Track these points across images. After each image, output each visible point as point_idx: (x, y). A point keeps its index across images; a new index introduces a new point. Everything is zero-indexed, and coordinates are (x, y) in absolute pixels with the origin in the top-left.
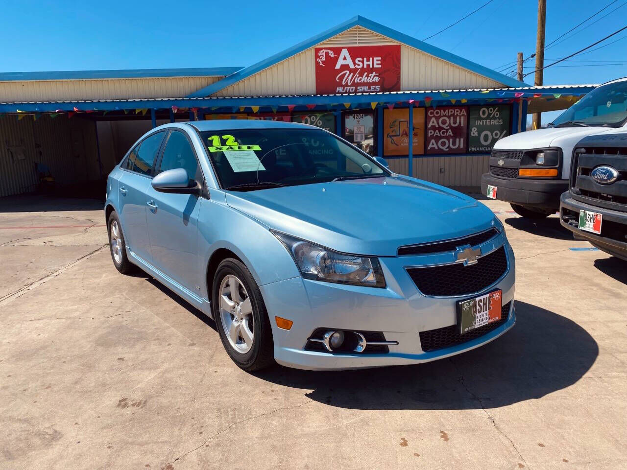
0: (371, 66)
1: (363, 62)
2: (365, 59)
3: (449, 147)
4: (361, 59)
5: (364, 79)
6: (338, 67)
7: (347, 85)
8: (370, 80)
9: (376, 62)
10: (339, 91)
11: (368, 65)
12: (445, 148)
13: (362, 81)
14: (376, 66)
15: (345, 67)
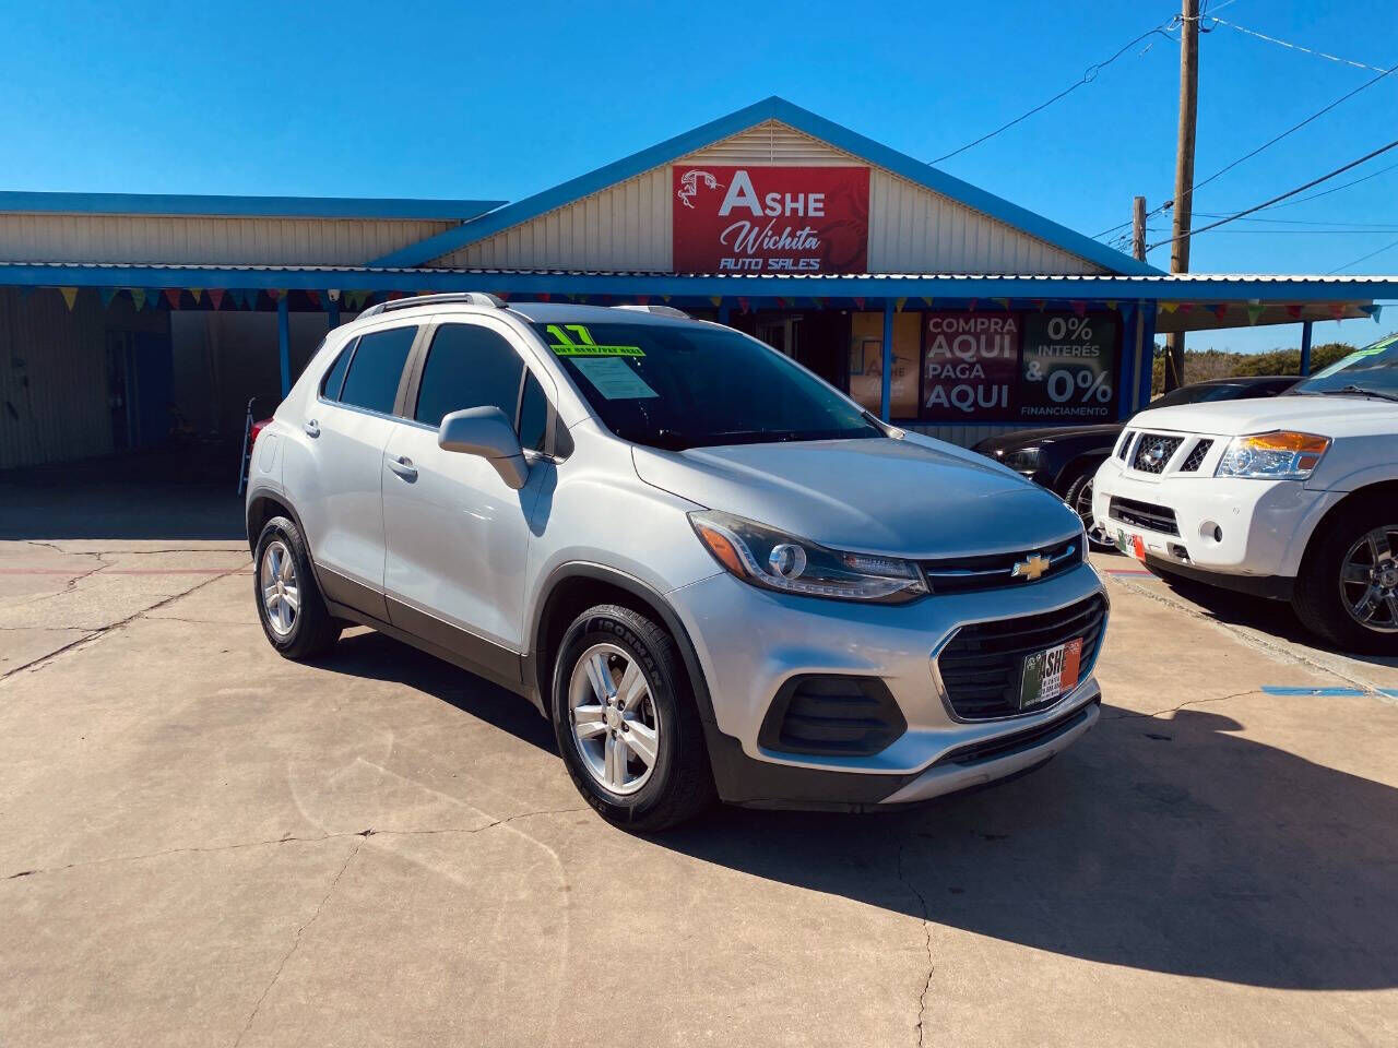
0: (801, 213)
1: (782, 202)
2: (788, 196)
3: (976, 403)
4: (778, 197)
5: (785, 242)
6: (725, 211)
8: (797, 245)
9: (813, 204)
10: (725, 266)
11: (795, 211)
12: (965, 407)
13: (780, 245)
14: (811, 213)
15: (741, 213)
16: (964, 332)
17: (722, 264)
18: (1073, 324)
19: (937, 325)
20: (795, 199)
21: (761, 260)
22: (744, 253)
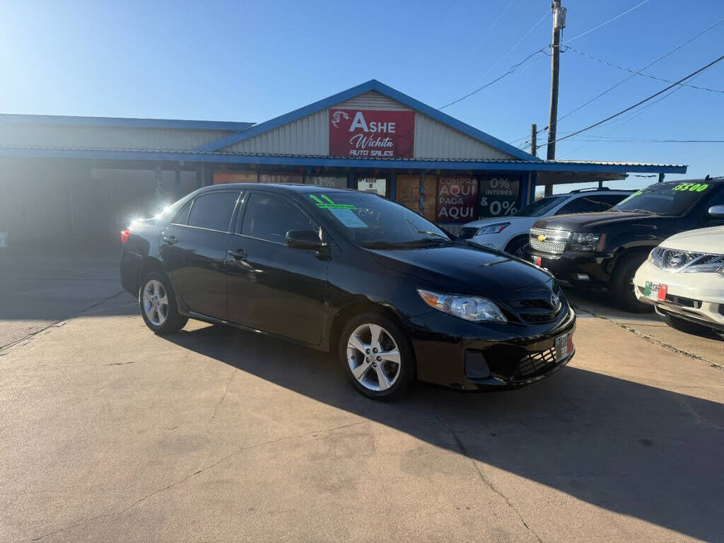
0: (385, 131)
1: (377, 126)
3: (459, 215)
4: (375, 124)
5: (378, 143)
6: (352, 129)
7: (360, 148)
8: (383, 145)
9: (390, 127)
11: (382, 130)
12: (455, 216)
13: (376, 145)
14: (390, 131)
15: (359, 130)
16: (455, 184)
17: (351, 153)
18: (501, 181)
19: (443, 181)
20: (382, 125)
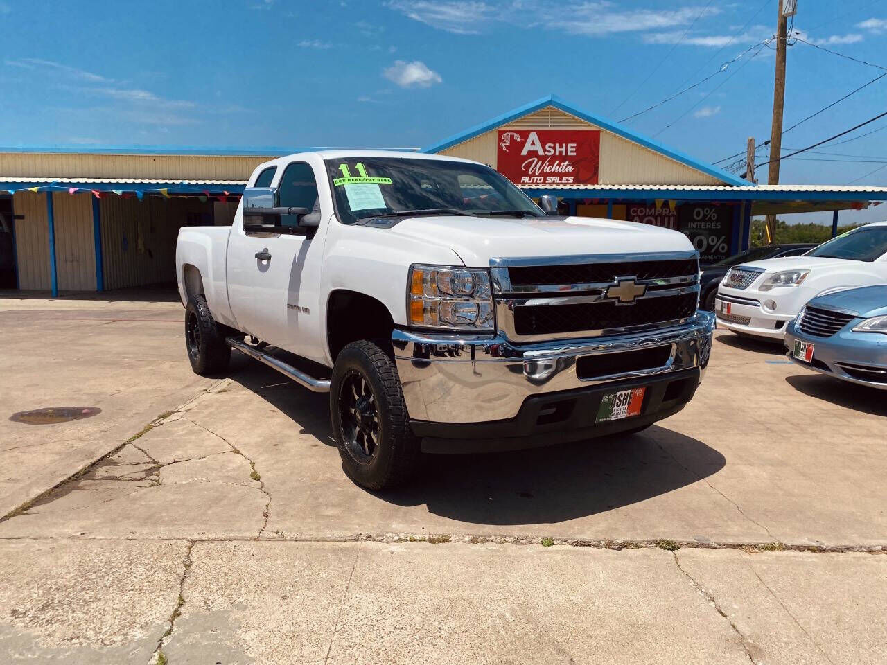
0: (564, 154)
1: (554, 148)
2: (557, 145)
4: (552, 145)
5: (555, 168)
6: (524, 153)
8: (562, 170)
9: (571, 149)
10: (524, 181)
11: (561, 153)
13: (553, 170)
14: (569, 154)
15: (533, 154)
16: (649, 215)
17: (523, 180)
18: (707, 211)
19: (634, 212)
20: (561, 147)
21: (542, 178)
22: (533, 174)
